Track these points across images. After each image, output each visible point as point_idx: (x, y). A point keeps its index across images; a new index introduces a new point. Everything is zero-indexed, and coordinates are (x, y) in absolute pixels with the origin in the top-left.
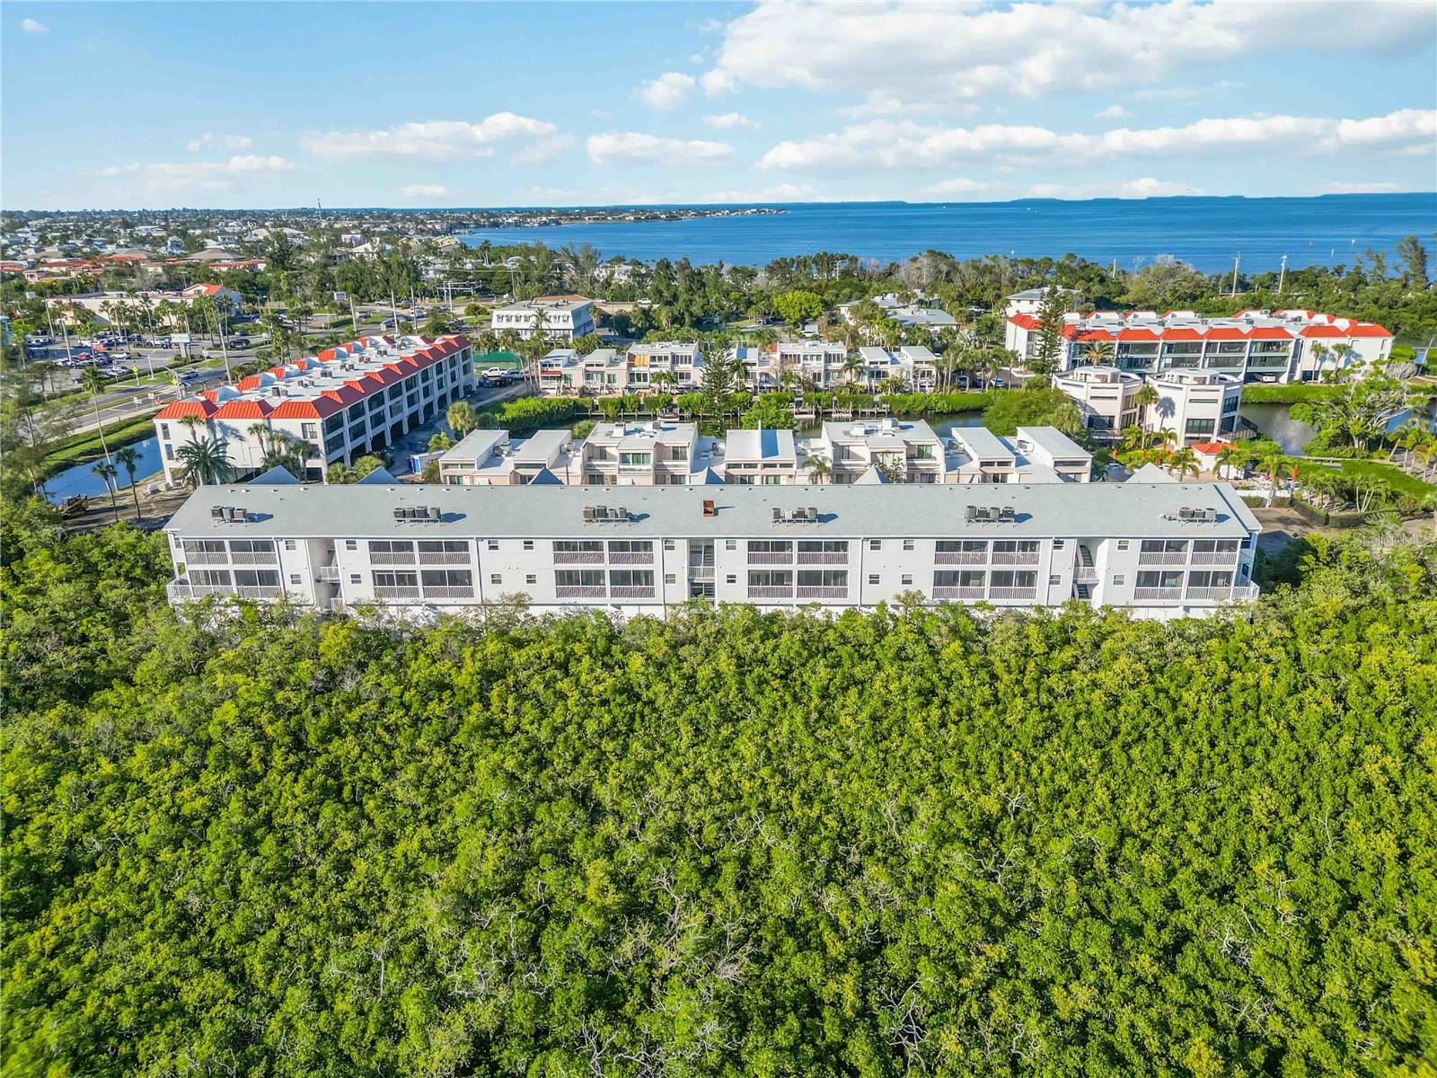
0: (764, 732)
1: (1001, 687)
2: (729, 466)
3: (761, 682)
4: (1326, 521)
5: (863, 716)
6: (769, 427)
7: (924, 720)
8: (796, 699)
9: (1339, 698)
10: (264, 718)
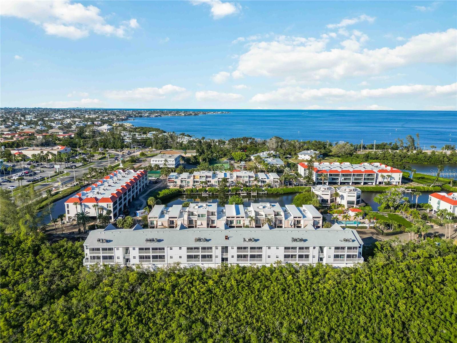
0: (245, 302)
1: (302, 288)
2: (227, 217)
3: (243, 287)
4: (383, 233)
5: (269, 297)
6: (237, 204)
7: (284, 298)
8: (252, 292)
9: (381, 291)
10: (119, 300)
